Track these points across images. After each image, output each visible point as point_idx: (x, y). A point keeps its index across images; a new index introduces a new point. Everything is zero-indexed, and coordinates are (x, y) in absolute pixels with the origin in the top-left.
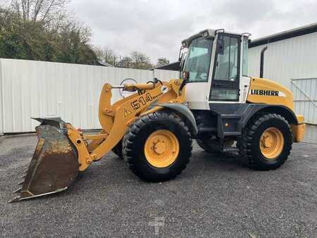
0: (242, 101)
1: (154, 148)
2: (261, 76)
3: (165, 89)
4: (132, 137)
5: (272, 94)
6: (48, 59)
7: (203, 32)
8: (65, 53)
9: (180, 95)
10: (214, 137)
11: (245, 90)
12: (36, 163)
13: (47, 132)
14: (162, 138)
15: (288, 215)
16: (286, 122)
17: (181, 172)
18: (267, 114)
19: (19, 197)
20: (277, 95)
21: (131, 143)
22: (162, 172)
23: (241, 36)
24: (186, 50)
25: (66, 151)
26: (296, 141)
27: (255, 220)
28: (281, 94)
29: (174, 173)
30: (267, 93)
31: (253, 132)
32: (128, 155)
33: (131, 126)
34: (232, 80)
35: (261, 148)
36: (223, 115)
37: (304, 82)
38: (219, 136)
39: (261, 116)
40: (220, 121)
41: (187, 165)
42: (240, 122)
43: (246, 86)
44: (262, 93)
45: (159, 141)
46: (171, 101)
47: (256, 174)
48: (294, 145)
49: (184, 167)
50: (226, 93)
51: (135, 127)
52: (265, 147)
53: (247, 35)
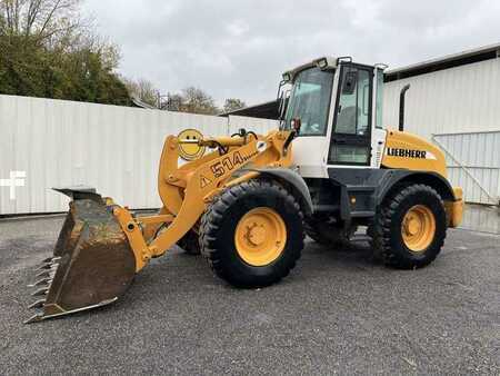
0: (374, 165)
1: (248, 236)
2: (401, 128)
3: (262, 145)
4: (217, 218)
5: (417, 156)
6: (49, 95)
7: (318, 61)
8: (76, 86)
9: (285, 154)
10: (333, 220)
11: (379, 149)
12: (69, 260)
13: (88, 210)
14: (260, 220)
15: (454, 331)
16: (439, 197)
17: (288, 272)
18: (411, 185)
19: (41, 314)
20: (423, 156)
21: (216, 227)
22: (261, 273)
23: (373, 68)
24: (288, 86)
25: (117, 241)
26: (452, 226)
27: (410, 339)
28: (429, 156)
29: (278, 273)
30: (410, 153)
31: (392, 212)
32: (210, 247)
33: (214, 202)
34: (361, 133)
35: (404, 236)
36: (348, 186)
37: (451, 139)
38: (343, 218)
39: (404, 187)
40: (344, 195)
41: (298, 262)
42: (374, 196)
43: (380, 143)
44: (403, 153)
45: (255, 225)
46: (272, 165)
47: (397, 274)
48: (449, 231)
49: (293, 265)
50: (351, 153)
51: (220, 203)
52: (408, 234)
53: (381, 67)
